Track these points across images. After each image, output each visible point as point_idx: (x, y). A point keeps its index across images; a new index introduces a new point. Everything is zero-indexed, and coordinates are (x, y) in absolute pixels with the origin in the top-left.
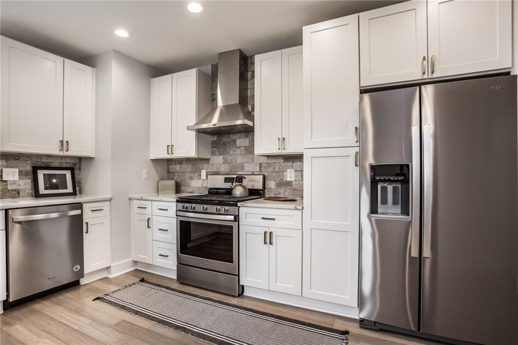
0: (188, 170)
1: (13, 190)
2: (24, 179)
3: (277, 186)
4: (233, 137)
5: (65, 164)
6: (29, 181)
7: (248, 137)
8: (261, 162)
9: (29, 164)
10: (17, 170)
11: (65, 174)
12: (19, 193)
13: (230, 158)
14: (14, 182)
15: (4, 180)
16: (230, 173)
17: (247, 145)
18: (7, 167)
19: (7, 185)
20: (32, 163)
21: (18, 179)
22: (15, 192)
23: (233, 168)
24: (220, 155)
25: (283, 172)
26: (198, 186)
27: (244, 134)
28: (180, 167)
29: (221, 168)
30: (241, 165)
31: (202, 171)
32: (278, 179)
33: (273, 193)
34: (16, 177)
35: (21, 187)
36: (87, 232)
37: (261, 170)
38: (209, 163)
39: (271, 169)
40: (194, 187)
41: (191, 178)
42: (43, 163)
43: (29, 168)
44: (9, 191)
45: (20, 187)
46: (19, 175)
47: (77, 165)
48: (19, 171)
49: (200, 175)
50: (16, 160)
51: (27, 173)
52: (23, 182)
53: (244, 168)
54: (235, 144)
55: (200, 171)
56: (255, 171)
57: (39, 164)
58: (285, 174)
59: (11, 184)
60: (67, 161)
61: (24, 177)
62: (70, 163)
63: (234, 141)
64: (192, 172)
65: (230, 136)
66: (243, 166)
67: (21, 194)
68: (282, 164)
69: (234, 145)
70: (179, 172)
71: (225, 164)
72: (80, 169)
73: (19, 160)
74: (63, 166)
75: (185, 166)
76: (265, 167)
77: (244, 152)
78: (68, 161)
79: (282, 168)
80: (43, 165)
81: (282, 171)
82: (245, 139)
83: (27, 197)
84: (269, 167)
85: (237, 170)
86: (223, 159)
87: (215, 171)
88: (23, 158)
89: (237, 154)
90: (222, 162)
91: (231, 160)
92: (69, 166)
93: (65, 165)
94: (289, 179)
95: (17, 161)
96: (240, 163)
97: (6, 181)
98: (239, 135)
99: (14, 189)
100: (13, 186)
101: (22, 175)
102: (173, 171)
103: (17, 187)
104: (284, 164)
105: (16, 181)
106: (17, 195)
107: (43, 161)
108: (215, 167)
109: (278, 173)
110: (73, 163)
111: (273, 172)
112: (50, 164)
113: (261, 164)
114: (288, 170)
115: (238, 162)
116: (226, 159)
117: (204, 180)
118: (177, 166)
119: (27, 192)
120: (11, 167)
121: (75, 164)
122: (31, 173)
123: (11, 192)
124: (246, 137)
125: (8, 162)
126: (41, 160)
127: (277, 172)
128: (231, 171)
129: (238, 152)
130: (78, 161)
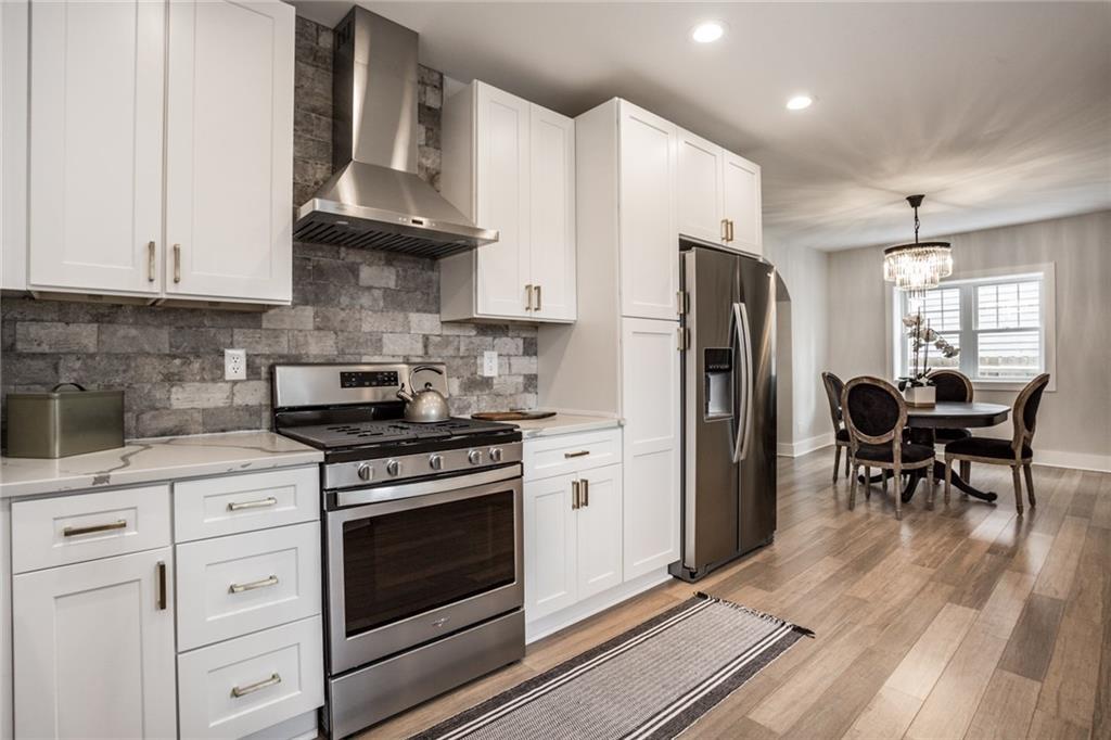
0: (147, 348)
3: (465, 390)
4: (352, 257)
7: (391, 265)
8: (427, 333)
13: (340, 318)
16: (341, 360)
17: (392, 284)
23: (348, 347)
24: (306, 303)
25: (476, 358)
26: (206, 405)
27: (383, 255)
28: (100, 332)
29: (306, 343)
30: (374, 338)
31: (228, 352)
32: (467, 375)
33: (456, 406)
37: (426, 353)
38: (260, 327)
39: (450, 351)
40: (184, 411)
41: (172, 379)
49: (221, 367)
53: (381, 347)
54: (356, 275)
55: (222, 355)
56: (412, 353)
58: (479, 362)
63: (354, 271)
64: (174, 357)
65: (338, 252)
66: (380, 340)
68: (474, 340)
69: (353, 281)
70: (92, 356)
71: (322, 333)
75: (133, 332)
76: (436, 345)
77: (382, 304)
79: (473, 349)
81: (473, 357)
82: (385, 268)
84: (447, 346)
85: (362, 351)
86: (316, 315)
87: (286, 352)
89: (362, 307)
90: (310, 326)
91: (342, 321)
94: (487, 374)
96: (370, 333)
98: (367, 254)
102: (45, 348)
104: (477, 340)
108: (284, 340)
109: (465, 360)
111: (455, 357)
113: (426, 338)
114: (486, 353)
115: (366, 328)
116: (326, 319)
117: (235, 382)
118: (73, 328)
124: (389, 263)
127: (462, 358)
128: (342, 353)
129: (365, 300)
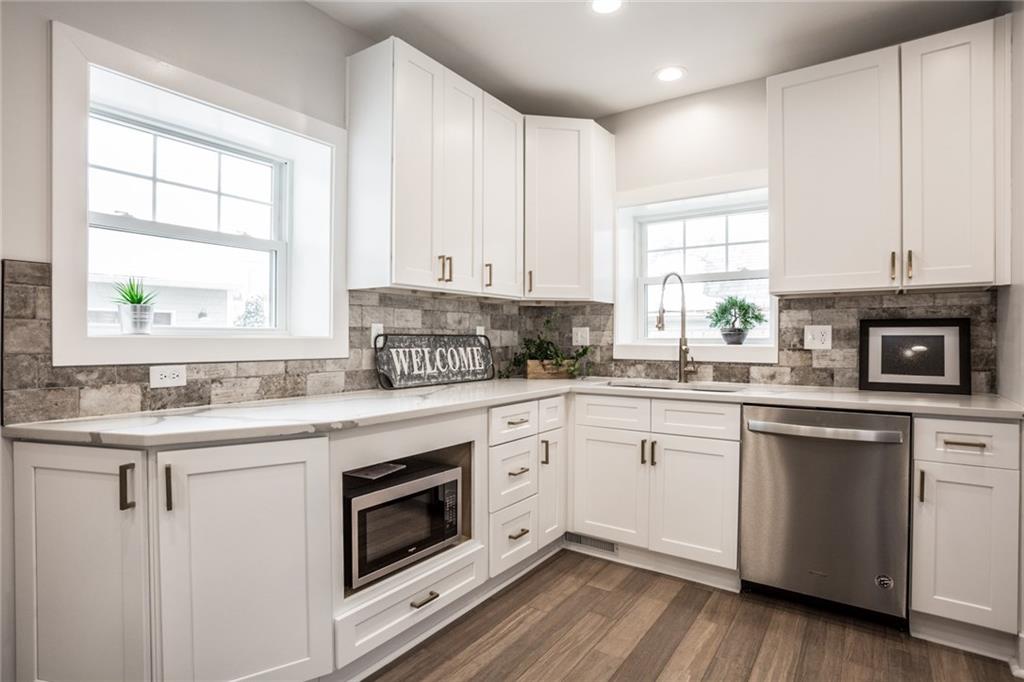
1: (821, 370)
2: (842, 348)
5: (944, 311)
6: (854, 352)
9: (853, 315)
10: (828, 329)
11: (943, 337)
12: (832, 376)
14: (824, 354)
15: (806, 347)
18: (813, 323)
19: (811, 358)
20: (859, 312)
21: (830, 348)
22: (825, 375)
34: (828, 345)
35: (837, 365)
36: (922, 499)
42: (884, 311)
43: (852, 323)
44: (814, 370)
45: (835, 363)
46: (833, 339)
47: (985, 313)
48: (833, 330)
50: (828, 307)
51: (849, 334)
52: (841, 353)
57: (874, 314)
59: (818, 358)
60: (949, 303)
61: (842, 343)
62: (960, 307)
67: (836, 378)
72: (993, 320)
73: (834, 307)
74: (939, 316)
78: (955, 300)
80: (885, 316)
83: (848, 385)
88: (842, 303)
92: (955, 314)
93: (943, 313)
95: (832, 310)
97: (809, 351)
99: (823, 367)
100: (821, 361)
101: (839, 339)
103: (830, 363)
105: (827, 351)
106: (829, 379)
107: (885, 306)
110: (971, 307)
112: (902, 311)
119: (848, 375)
120: (819, 323)
121: (977, 310)
122: (857, 334)
123: (818, 372)
125: (814, 313)
126: (881, 303)
130: (985, 299)
